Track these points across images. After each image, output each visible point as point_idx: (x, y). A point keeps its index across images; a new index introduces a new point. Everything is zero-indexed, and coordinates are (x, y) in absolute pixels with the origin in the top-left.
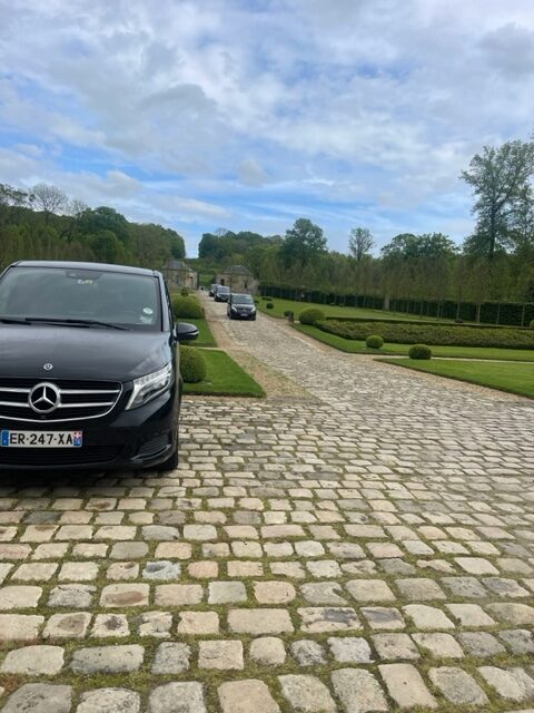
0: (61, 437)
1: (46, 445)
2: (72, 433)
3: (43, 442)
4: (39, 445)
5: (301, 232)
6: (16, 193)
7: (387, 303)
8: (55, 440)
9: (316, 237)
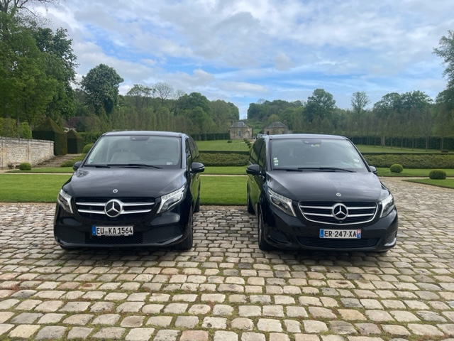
1: (343, 237)
2: (356, 231)
3: (341, 235)
4: (339, 237)
5: (318, 97)
6: (145, 89)
7: (383, 141)
8: (347, 234)
9: (328, 100)
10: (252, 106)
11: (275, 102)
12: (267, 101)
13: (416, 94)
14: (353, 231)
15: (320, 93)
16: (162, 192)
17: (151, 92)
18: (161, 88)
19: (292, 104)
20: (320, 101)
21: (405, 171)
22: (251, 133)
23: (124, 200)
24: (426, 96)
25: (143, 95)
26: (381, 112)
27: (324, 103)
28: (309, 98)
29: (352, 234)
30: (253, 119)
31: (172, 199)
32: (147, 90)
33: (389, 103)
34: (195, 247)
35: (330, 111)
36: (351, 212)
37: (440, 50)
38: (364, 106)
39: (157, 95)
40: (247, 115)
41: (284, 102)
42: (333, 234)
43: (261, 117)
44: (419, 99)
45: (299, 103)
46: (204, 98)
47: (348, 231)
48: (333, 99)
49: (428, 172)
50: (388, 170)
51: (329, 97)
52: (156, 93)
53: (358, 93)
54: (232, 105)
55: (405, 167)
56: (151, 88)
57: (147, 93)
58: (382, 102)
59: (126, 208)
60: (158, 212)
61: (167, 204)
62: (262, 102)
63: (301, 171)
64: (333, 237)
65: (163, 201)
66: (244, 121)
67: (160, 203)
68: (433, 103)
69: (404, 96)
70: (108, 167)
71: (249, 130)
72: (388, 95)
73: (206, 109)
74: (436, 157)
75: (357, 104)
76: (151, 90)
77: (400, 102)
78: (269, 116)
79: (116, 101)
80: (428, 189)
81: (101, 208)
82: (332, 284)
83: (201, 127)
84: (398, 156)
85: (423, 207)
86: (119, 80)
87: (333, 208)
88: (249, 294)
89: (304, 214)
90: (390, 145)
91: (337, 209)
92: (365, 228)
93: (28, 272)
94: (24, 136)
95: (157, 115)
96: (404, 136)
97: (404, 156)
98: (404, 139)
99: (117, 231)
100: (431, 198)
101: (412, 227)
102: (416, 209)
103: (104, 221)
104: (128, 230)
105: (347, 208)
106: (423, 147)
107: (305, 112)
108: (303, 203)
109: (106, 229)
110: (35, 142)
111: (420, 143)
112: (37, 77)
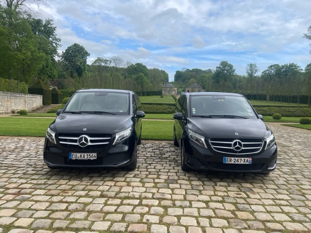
0: (244, 160)
1: (239, 163)
2: (248, 159)
3: (238, 162)
4: (237, 163)
5: (223, 67)
6: (105, 60)
7: (268, 98)
8: (242, 161)
9: (230, 69)
10: (178, 72)
11: (193, 70)
12: (188, 69)
13: (291, 65)
14: (246, 159)
15: (224, 64)
16: (116, 131)
17: (109, 62)
18: (115, 60)
19: (205, 72)
20: (224, 70)
21: (283, 118)
22: (176, 91)
23: (91, 135)
24: (298, 67)
25: (103, 64)
26: (267, 77)
27: (228, 71)
28: (217, 67)
29: (246, 161)
30: (178, 81)
31: (123, 135)
32: (106, 61)
33: (273, 71)
34: (138, 168)
35: (232, 77)
36: (245, 146)
37: (309, 35)
38: (255, 73)
39: (112, 65)
40: (174, 79)
41: (200, 70)
42: (233, 161)
43: (184, 80)
44: (293, 69)
45: (210, 71)
46: (145, 67)
47: (243, 159)
48: (234, 68)
49: (299, 119)
50: (271, 117)
51: (231, 67)
52: (112, 63)
53: (251, 65)
54: (164, 72)
55: (283, 116)
56: (109, 59)
57: (106, 63)
58: (267, 70)
59: (91, 141)
60: (114, 144)
61: (120, 139)
62: (184, 70)
63: (211, 118)
64: (233, 162)
65: (117, 137)
66: (172, 83)
67: (115, 138)
68: (303, 71)
69: (283, 67)
70: (80, 113)
71: (175, 89)
72: (271, 66)
73: (146, 75)
74: (305, 109)
75: (250, 72)
76: (108, 61)
77: (280, 71)
78: (189, 79)
79: (85, 69)
80: (299, 131)
81: (75, 141)
82: (231, 194)
83: (142, 87)
84: (278, 108)
85: (295, 143)
86: (87, 54)
87: (232, 143)
88: (175, 200)
89: (212, 146)
90: (273, 100)
91: (235, 144)
92: (255, 157)
93: (26, 183)
94: (23, 92)
95: (113, 78)
96: (283, 94)
97: (282, 108)
98: (283, 97)
99: (86, 156)
100: (300, 137)
101: (287, 157)
102: (290, 145)
103: (77, 149)
104: (93, 156)
105: (243, 143)
106: (296, 102)
107: (214, 77)
108: (212, 139)
109: (79, 155)
110: (30, 96)
111: (294, 99)
112: (32, 52)
